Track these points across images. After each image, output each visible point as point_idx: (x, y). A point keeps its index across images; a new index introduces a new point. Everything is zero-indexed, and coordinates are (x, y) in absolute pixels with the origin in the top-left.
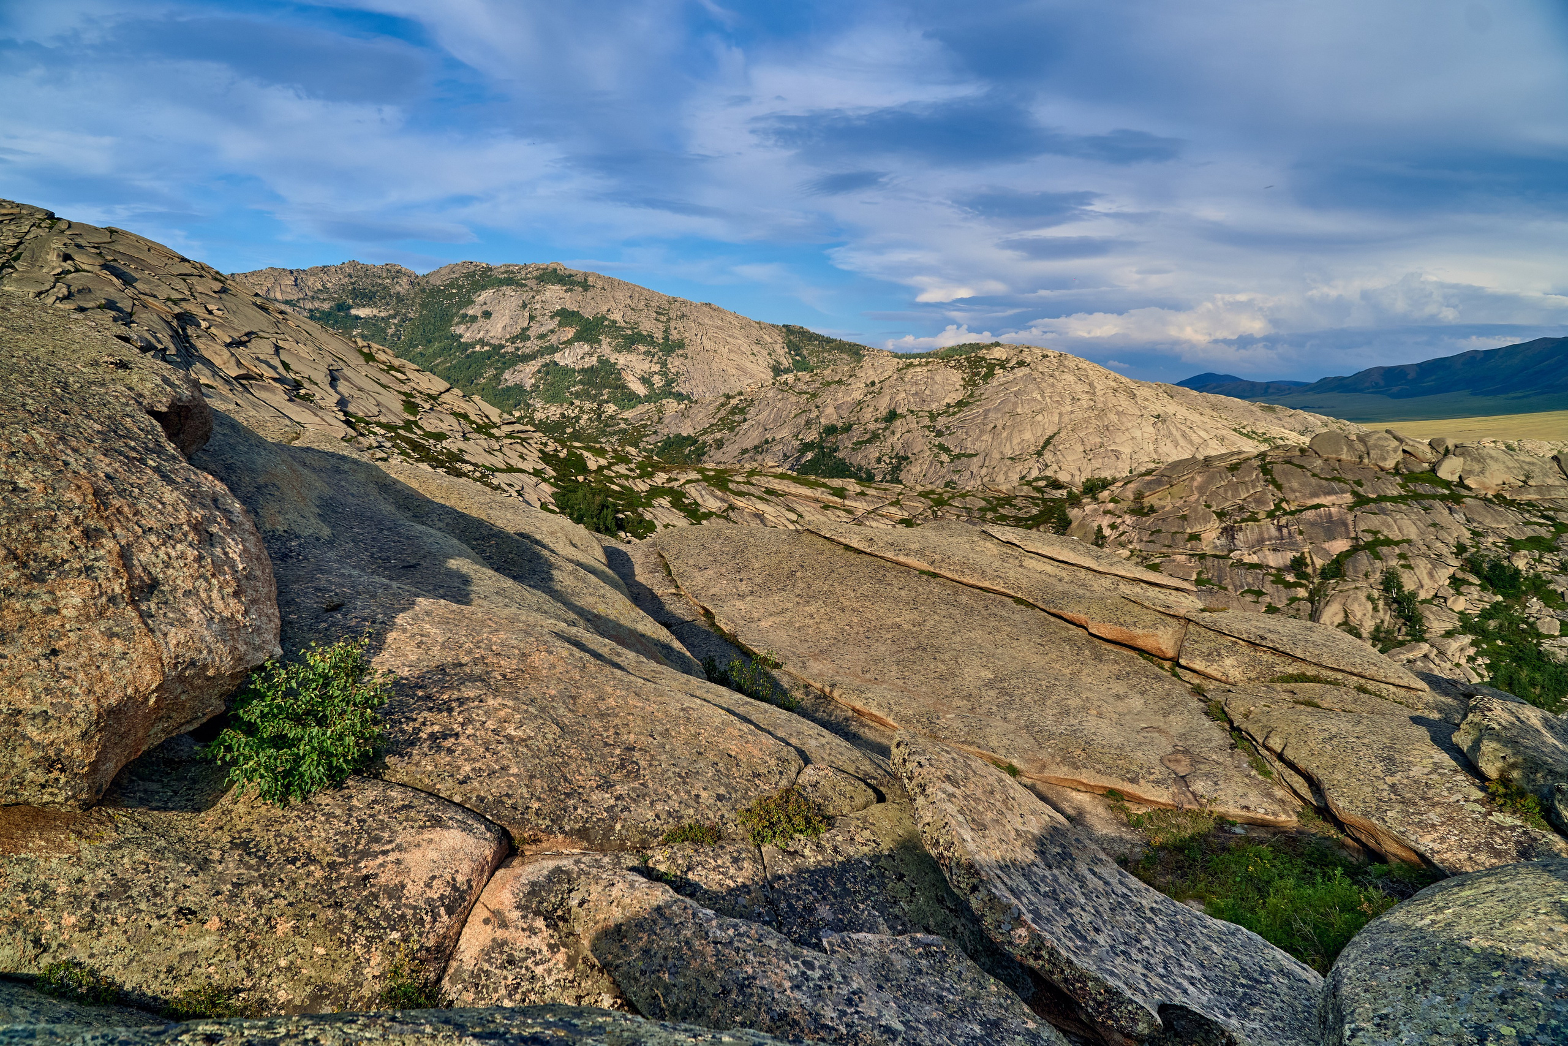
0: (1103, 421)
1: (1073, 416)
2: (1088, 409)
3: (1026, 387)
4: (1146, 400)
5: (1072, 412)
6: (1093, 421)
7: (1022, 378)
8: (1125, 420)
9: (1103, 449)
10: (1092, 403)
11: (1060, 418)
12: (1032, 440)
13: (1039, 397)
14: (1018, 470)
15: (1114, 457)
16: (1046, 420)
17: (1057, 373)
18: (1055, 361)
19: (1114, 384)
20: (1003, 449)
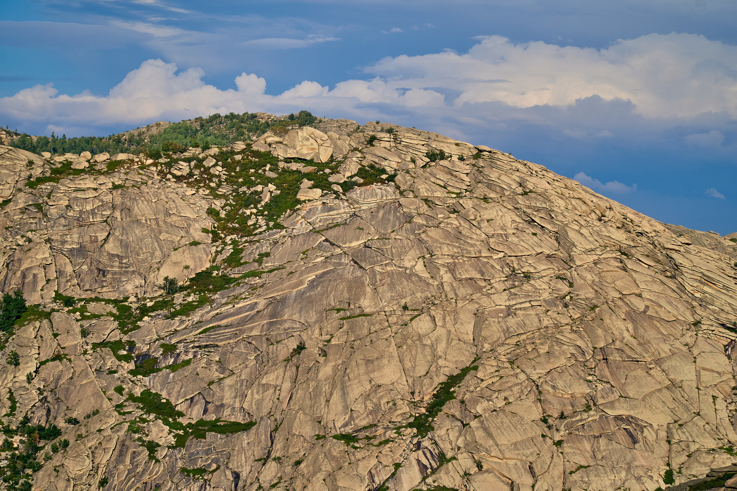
0: (593, 338)
1: (512, 321)
2: (551, 303)
3: (384, 238)
4: (708, 281)
5: (510, 311)
6: (567, 335)
7: (373, 213)
8: (651, 334)
9: (593, 415)
10: (564, 288)
11: (478, 328)
12: (403, 387)
13: (419, 267)
14: (363, 469)
15: (622, 437)
16: (441, 331)
17: (468, 203)
18: (464, 168)
19: (620, 236)
20: (322, 410)
